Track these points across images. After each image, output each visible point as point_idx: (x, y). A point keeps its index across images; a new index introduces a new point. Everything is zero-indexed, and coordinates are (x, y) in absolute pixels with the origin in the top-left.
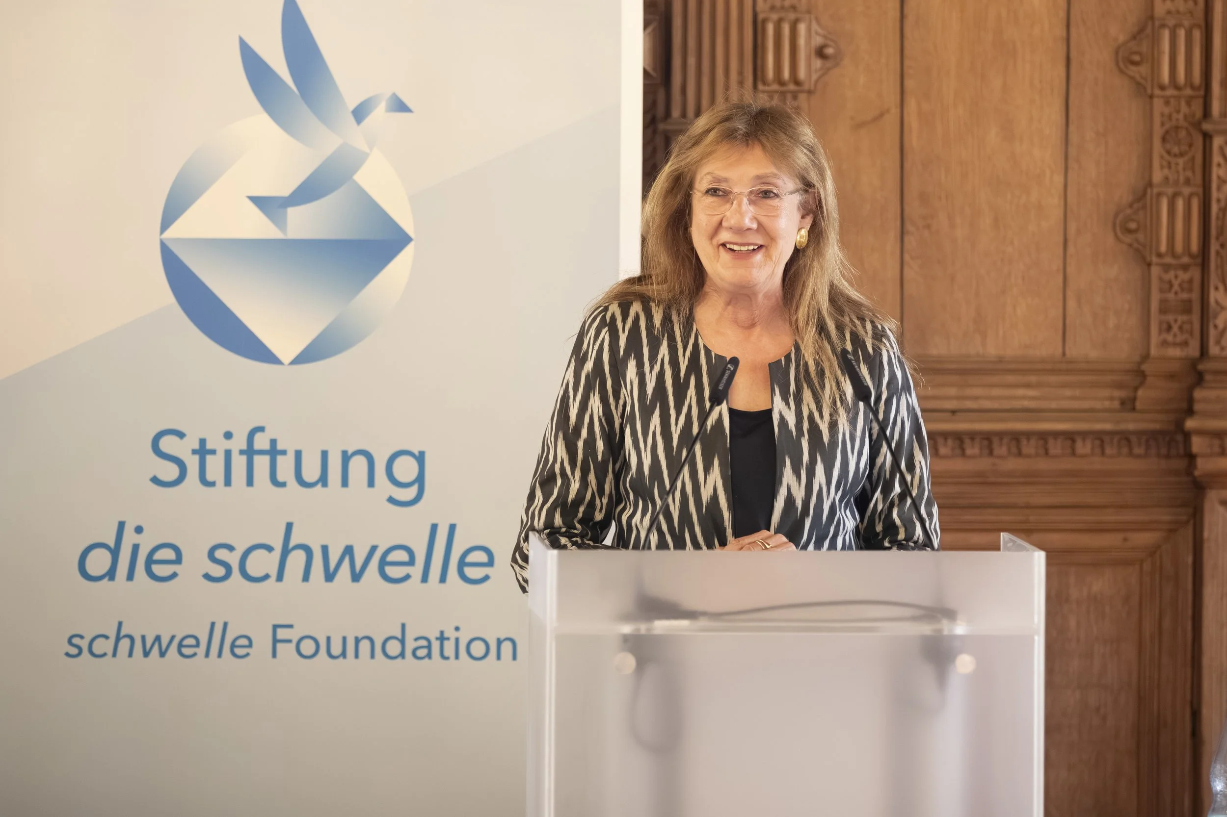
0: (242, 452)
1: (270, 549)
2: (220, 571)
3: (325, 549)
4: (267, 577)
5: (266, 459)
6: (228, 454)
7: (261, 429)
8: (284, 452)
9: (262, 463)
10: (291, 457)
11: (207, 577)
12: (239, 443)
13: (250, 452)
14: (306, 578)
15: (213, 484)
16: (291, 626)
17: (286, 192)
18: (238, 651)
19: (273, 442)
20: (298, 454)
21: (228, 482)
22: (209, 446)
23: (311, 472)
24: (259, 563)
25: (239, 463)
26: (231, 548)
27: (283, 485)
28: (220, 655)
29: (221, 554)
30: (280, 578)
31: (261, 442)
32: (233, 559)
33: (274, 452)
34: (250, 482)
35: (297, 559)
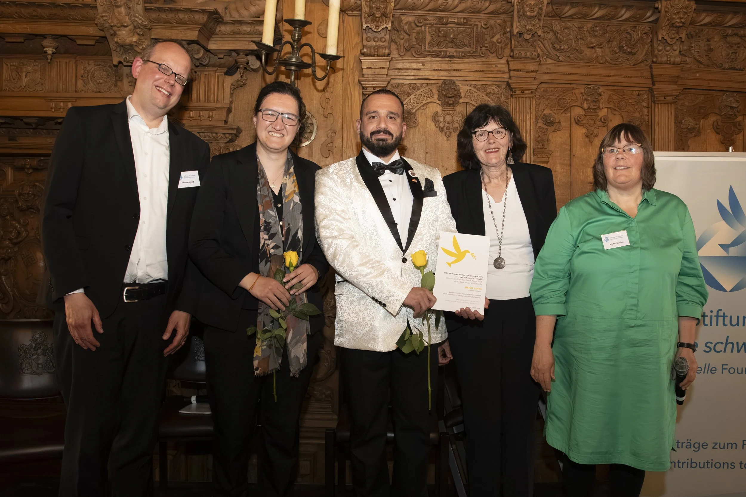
0: (715, 316)
1: (722, 343)
2: (708, 349)
3: (737, 343)
4: (721, 351)
5: (722, 318)
6: (711, 317)
7: (721, 310)
8: (727, 316)
9: (721, 319)
10: (729, 317)
11: (705, 351)
12: (715, 314)
13: (717, 316)
14: (732, 351)
15: (707, 325)
16: (727, 365)
17: (729, 243)
18: (713, 372)
19: (724, 313)
20: (731, 317)
21: (711, 325)
22: (706, 315)
23: (734, 322)
24: (720, 347)
25: (714, 319)
26: (711, 343)
27: (726, 325)
28: (707, 373)
29: (709, 345)
30: (725, 351)
31: (721, 313)
32: (712, 346)
33: (724, 316)
34: (717, 325)
35: (730, 346)
